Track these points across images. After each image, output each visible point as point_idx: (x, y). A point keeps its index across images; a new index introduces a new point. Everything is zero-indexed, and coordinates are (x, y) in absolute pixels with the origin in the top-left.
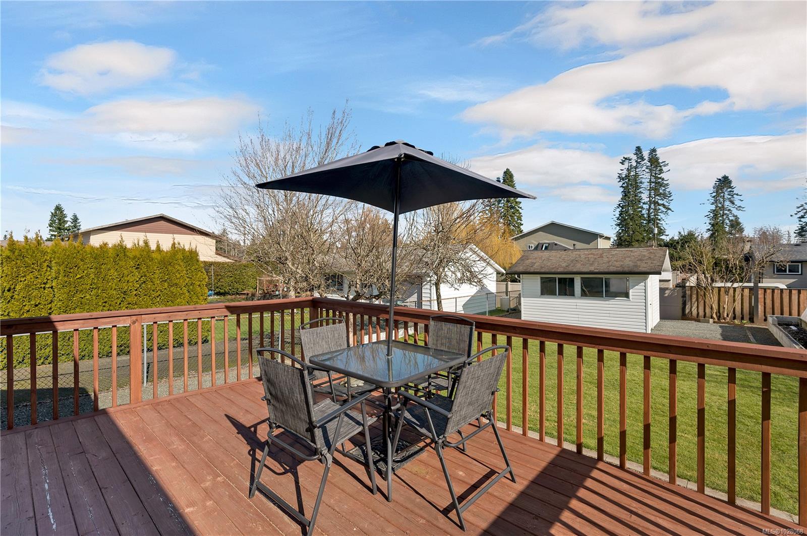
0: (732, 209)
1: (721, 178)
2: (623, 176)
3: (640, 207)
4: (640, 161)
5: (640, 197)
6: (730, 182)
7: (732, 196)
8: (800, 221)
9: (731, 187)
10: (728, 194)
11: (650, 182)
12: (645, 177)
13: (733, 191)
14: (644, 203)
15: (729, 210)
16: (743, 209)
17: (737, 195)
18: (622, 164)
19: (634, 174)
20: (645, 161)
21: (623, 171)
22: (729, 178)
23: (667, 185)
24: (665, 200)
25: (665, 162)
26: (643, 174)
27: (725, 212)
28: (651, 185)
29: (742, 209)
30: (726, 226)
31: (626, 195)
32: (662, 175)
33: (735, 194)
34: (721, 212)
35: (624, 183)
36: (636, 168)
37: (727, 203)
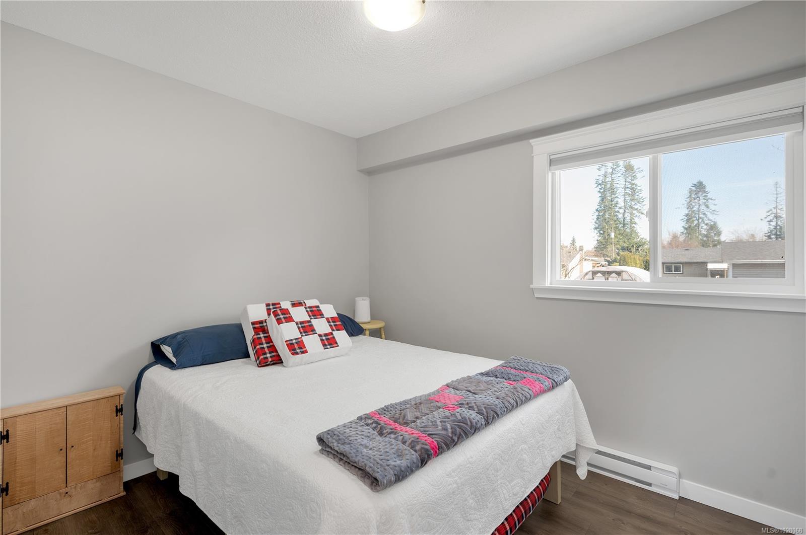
0: (707, 213)
1: (696, 183)
2: (600, 182)
3: (616, 212)
4: (616, 168)
5: (617, 201)
6: (704, 187)
7: (707, 200)
8: (770, 225)
9: (705, 192)
10: (704, 199)
11: (625, 188)
12: (620, 183)
13: (707, 196)
14: (620, 208)
15: (704, 214)
16: (718, 213)
17: (711, 199)
18: (599, 170)
19: (610, 180)
20: (620, 168)
21: (600, 177)
22: (703, 183)
23: (641, 190)
24: (639, 204)
25: (639, 168)
26: (619, 180)
27: (702, 216)
28: (625, 190)
29: (716, 213)
30: (702, 230)
31: (603, 200)
32: (635, 182)
33: (709, 199)
34: (697, 216)
35: (601, 189)
36: (612, 173)
37: (703, 207)
